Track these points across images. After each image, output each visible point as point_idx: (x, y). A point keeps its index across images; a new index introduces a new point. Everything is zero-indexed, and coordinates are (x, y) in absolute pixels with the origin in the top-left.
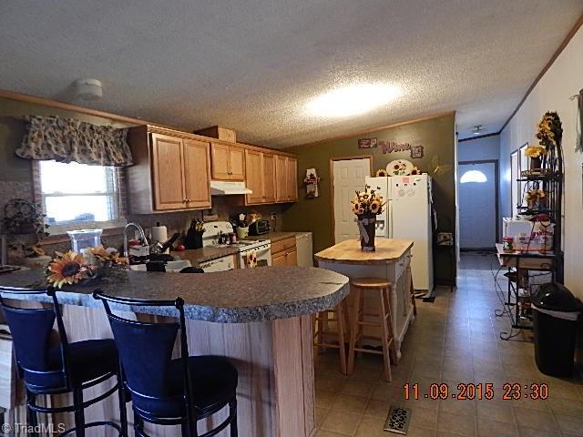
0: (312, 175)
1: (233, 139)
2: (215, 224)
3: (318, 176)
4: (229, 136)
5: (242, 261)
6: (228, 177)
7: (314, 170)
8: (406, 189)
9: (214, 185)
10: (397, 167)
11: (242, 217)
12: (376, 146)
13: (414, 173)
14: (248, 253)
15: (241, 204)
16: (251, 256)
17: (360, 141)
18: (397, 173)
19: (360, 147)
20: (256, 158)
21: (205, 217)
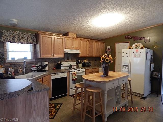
0: (109, 48)
1: (75, 36)
2: (69, 62)
3: (111, 49)
4: (73, 35)
5: (71, 75)
6: (72, 48)
7: (110, 46)
8: (137, 54)
9: (65, 50)
10: (136, 46)
11: (79, 61)
12: (131, 38)
13: (142, 48)
14: (73, 72)
15: (78, 57)
16: (74, 74)
17: (125, 36)
18: (136, 48)
19: (125, 39)
20: (85, 42)
21: (66, 60)
